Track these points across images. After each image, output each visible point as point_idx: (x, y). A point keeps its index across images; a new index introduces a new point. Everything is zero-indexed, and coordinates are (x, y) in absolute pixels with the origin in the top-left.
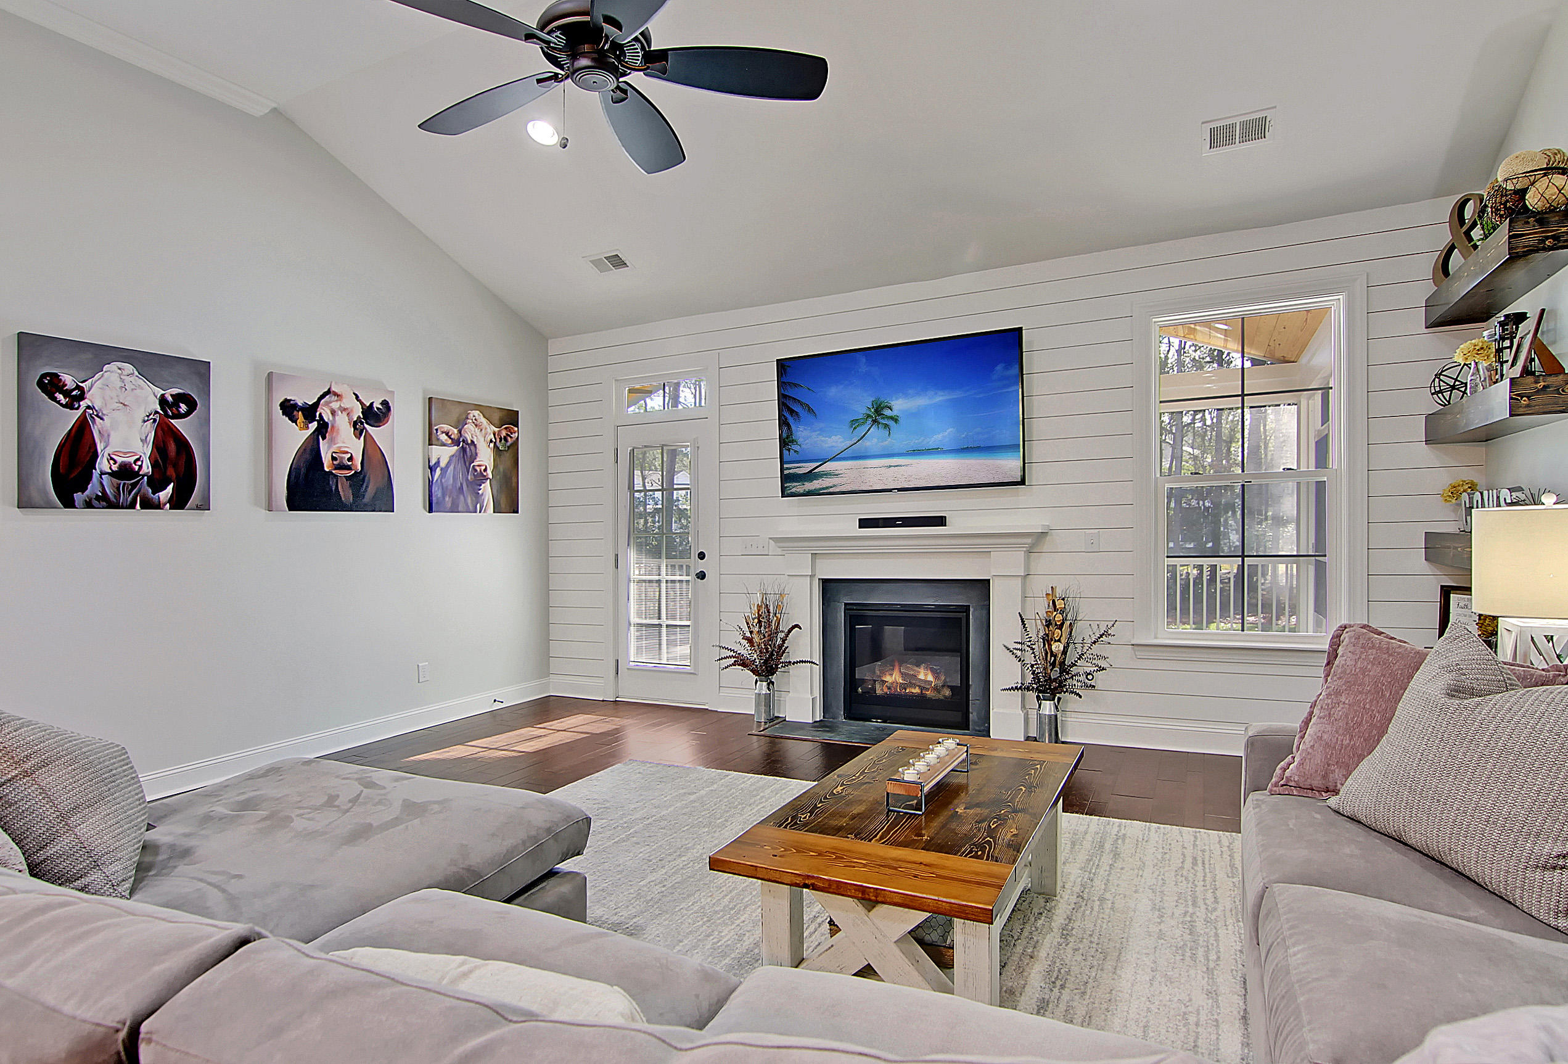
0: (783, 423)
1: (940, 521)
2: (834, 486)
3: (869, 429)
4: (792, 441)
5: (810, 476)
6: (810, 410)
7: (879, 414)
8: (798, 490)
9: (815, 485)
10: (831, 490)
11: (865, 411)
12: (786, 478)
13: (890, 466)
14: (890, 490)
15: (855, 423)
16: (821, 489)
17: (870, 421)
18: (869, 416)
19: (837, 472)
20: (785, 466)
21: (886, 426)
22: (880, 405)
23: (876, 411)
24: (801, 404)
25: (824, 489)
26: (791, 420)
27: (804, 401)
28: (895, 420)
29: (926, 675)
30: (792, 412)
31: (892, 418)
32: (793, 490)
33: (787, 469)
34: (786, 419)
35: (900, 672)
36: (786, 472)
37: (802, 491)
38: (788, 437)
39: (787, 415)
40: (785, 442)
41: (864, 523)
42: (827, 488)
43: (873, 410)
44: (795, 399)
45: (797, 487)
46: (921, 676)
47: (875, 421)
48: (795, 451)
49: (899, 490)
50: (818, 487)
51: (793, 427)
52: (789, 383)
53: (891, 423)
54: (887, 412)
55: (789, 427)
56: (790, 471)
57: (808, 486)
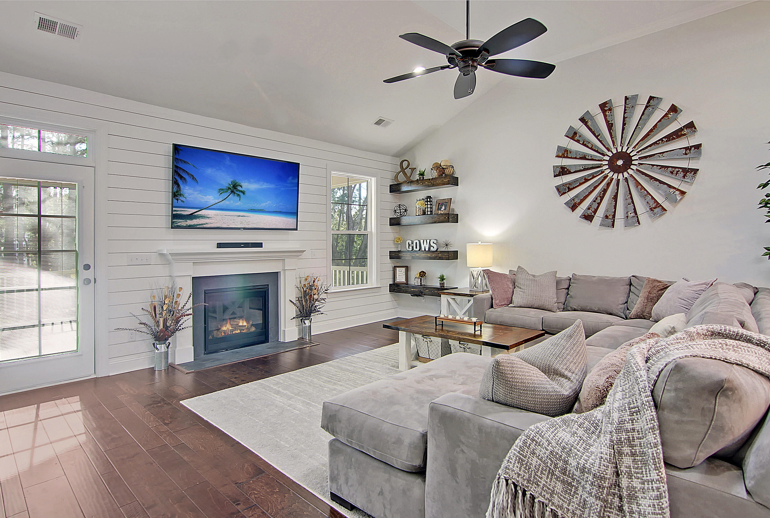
0: (175, 183)
1: (260, 245)
2: (207, 224)
3: (229, 195)
4: (181, 195)
5: (191, 216)
6: (194, 178)
7: (234, 189)
8: (182, 224)
9: (194, 222)
10: (204, 226)
11: (228, 185)
12: (175, 216)
13: (239, 216)
14: (239, 229)
15: (221, 191)
16: (198, 225)
17: (230, 191)
18: (229, 188)
19: (209, 216)
20: (174, 209)
21: (238, 195)
22: (236, 184)
23: (234, 187)
24: (188, 174)
25: (200, 225)
26: (180, 182)
27: (190, 172)
28: (243, 193)
29: (243, 323)
30: (181, 177)
31: (241, 192)
32: (179, 224)
33: (175, 211)
34: (177, 181)
35: (230, 324)
36: (174, 213)
37: (185, 225)
38: (177, 192)
39: (178, 178)
40: (176, 195)
41: (220, 245)
42: (202, 224)
43: (232, 186)
44: (184, 170)
45: (183, 223)
46: (241, 324)
47: (232, 192)
48: (182, 201)
49: (244, 229)
50: (196, 223)
51: (181, 186)
52: (181, 160)
53: (241, 194)
54: (239, 188)
55: (178, 186)
56: (178, 212)
57: (190, 222)
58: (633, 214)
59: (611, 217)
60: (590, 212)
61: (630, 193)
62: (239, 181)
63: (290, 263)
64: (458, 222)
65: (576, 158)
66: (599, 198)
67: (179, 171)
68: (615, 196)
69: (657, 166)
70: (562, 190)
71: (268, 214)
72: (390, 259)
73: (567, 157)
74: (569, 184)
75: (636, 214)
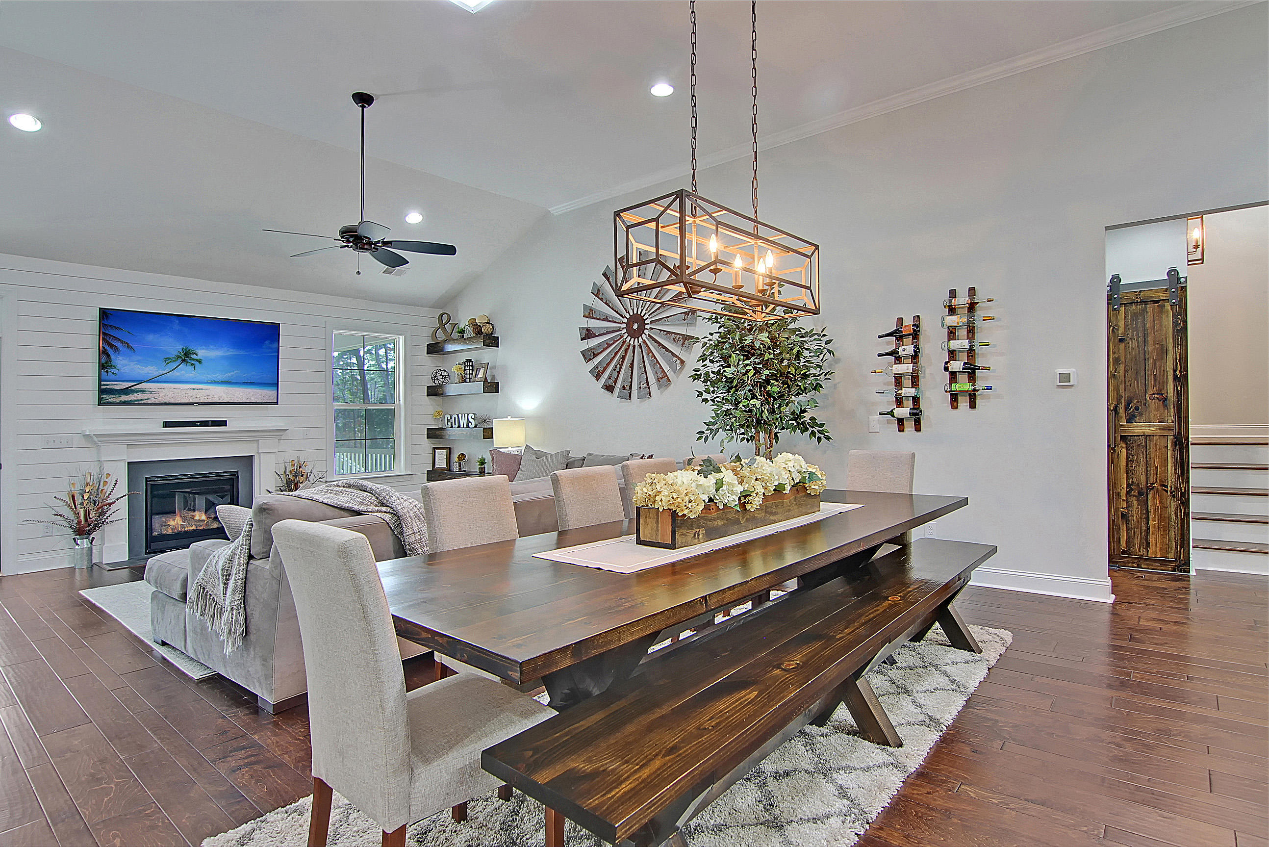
0: (103, 352)
1: (224, 423)
2: (148, 399)
3: (179, 365)
4: (111, 366)
5: (127, 391)
6: (129, 346)
7: (186, 357)
8: (114, 401)
9: (131, 397)
10: (145, 401)
11: (177, 353)
12: (102, 392)
13: (194, 389)
14: (193, 404)
15: (167, 360)
16: (136, 401)
17: (180, 360)
18: (179, 357)
19: (150, 390)
20: (102, 383)
21: (192, 364)
22: (188, 351)
23: (185, 354)
24: (121, 342)
25: (138, 400)
26: (110, 351)
27: (124, 340)
28: (200, 362)
29: (200, 516)
30: (112, 346)
31: (197, 360)
32: (110, 400)
33: (104, 385)
34: (106, 350)
35: (181, 516)
36: (103, 387)
37: (118, 402)
38: (106, 363)
39: (107, 347)
40: (105, 365)
41: (167, 424)
42: (142, 400)
43: (183, 354)
44: (115, 337)
45: (115, 399)
46: (197, 518)
47: (184, 361)
48: (113, 373)
49: (199, 404)
50: (134, 399)
51: (112, 357)
52: (111, 326)
53: (196, 363)
54: (193, 356)
55: (108, 356)
56: (108, 387)
57: (124, 398)
58: (645, 385)
59: (628, 388)
60: (611, 382)
61: (644, 362)
62: (191, 348)
63: (266, 445)
64: (498, 392)
65: (599, 319)
66: (618, 366)
67: (108, 339)
68: (631, 364)
69: (664, 331)
70: (588, 355)
71: (237, 386)
72: (427, 438)
73: (593, 318)
74: (594, 349)
75: (648, 385)
